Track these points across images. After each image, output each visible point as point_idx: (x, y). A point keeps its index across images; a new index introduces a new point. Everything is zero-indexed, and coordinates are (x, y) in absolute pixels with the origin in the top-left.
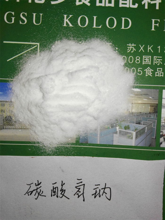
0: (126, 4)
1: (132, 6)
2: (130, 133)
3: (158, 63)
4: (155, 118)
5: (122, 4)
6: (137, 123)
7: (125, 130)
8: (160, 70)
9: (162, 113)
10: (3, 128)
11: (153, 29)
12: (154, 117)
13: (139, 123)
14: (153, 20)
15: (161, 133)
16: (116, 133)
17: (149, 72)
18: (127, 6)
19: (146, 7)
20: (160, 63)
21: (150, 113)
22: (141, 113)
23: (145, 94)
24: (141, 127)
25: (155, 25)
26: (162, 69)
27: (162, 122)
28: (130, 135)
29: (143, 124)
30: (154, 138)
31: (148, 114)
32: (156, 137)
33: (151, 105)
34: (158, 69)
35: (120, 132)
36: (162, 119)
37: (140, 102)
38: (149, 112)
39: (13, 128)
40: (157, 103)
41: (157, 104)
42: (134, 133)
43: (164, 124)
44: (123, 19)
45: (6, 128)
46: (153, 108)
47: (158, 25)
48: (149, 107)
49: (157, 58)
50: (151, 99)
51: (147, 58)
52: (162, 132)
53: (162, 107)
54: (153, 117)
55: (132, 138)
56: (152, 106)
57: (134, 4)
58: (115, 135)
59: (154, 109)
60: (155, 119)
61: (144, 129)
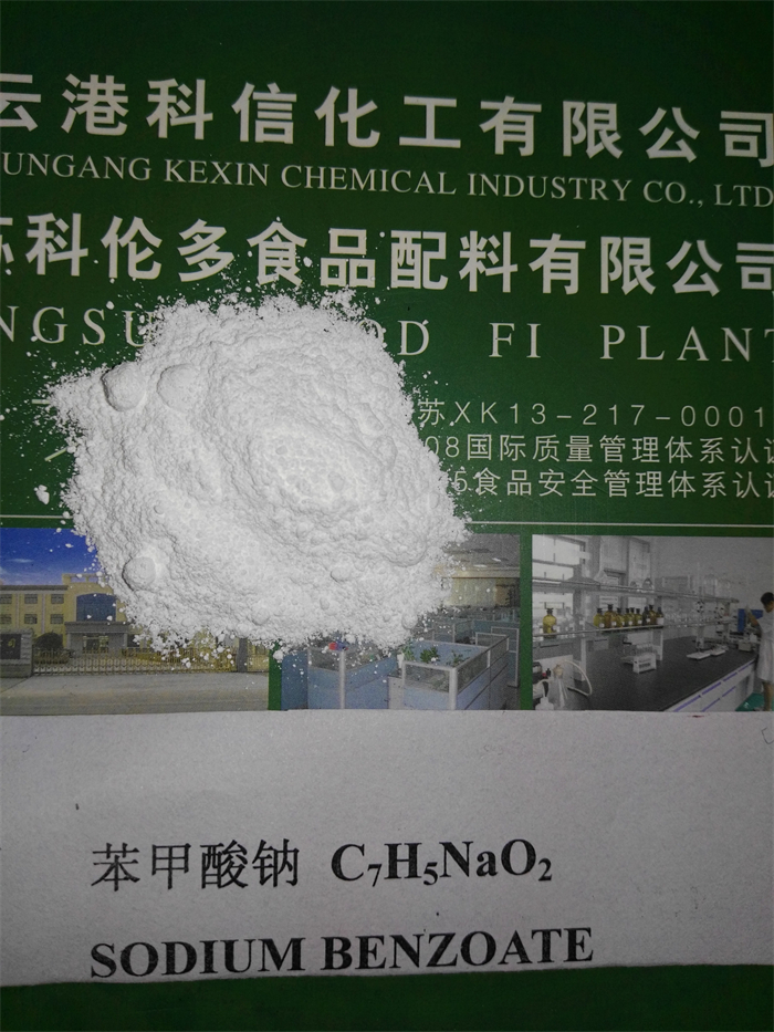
0: (412, 278)
1: (429, 285)
2: (440, 672)
3: (513, 456)
4: (514, 622)
5: (400, 278)
6: (457, 642)
7: (423, 665)
8: (522, 475)
9: (534, 605)
10: (33, 674)
11: (495, 354)
12: (511, 618)
13: (467, 641)
14: (496, 326)
15: (535, 670)
16: (397, 674)
17: (486, 481)
18: (416, 284)
19: (473, 287)
20: (519, 453)
21: (496, 607)
22: (469, 607)
23: (479, 551)
24: (470, 651)
25: (499, 342)
26: (525, 471)
27: (535, 633)
28: (439, 678)
29: (479, 644)
30: (516, 684)
31: (492, 609)
32: (519, 682)
33: (500, 582)
34: (513, 471)
35: (409, 669)
36: (534, 626)
37: (465, 573)
38: (493, 605)
39: (65, 673)
40: (517, 575)
41: (518, 579)
42: (453, 673)
43: (542, 639)
44: (404, 324)
45: (40, 674)
46: (506, 590)
47: (509, 339)
48: (495, 590)
49: (511, 441)
50: (497, 563)
51: (479, 441)
52: (538, 664)
53: (533, 587)
54: (506, 620)
55: (447, 689)
56: (504, 586)
57: (435, 278)
58: (393, 680)
59: (510, 594)
60: (515, 626)
61: (481, 658)
